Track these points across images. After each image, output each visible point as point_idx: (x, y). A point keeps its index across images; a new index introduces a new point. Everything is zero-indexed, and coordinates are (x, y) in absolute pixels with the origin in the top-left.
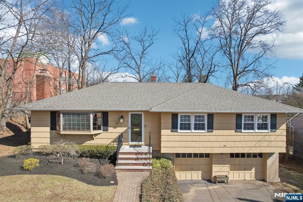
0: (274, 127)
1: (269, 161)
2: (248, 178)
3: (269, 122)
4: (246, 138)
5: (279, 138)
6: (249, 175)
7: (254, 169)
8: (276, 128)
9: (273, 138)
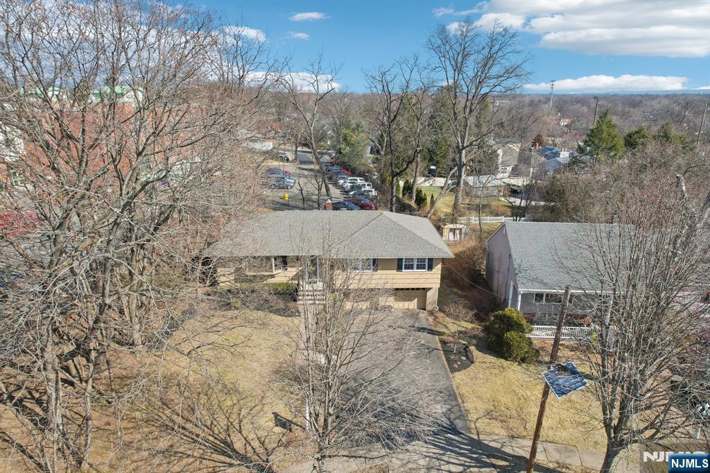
0: (430, 268)
1: (429, 294)
2: (411, 307)
3: (427, 263)
4: (406, 276)
5: (435, 276)
6: (413, 305)
7: (416, 300)
8: (432, 269)
9: (428, 276)
